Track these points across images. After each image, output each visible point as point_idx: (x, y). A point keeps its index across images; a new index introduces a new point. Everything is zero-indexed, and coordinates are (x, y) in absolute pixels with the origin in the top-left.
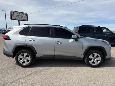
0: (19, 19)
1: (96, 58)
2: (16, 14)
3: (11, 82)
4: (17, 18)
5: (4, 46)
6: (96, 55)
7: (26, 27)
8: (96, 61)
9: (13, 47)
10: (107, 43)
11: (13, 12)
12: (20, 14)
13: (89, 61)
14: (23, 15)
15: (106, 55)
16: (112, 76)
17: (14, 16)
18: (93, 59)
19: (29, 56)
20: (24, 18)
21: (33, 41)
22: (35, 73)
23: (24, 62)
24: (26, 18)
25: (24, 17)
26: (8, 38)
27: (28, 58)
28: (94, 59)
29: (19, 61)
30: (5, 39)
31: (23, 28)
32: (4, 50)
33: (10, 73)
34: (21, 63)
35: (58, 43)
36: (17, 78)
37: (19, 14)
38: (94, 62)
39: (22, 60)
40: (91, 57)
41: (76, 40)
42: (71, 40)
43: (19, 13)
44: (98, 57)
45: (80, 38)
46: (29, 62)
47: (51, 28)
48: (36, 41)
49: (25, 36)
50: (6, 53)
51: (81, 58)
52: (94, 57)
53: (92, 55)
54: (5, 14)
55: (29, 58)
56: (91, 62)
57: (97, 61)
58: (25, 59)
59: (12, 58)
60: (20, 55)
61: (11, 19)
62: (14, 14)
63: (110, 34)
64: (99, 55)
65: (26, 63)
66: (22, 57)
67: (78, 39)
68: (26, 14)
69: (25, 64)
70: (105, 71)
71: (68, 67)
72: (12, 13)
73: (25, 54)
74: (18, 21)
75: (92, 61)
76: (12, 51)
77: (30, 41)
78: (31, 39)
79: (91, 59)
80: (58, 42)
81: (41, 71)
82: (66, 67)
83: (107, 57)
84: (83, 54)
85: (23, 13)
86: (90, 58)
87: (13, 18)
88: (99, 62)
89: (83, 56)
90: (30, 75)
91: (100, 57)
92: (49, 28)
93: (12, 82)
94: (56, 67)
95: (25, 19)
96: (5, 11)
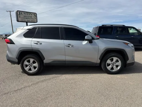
0: (27, 21)
1: (115, 63)
2: (23, 15)
3: (15, 91)
4: (25, 19)
5: (7, 52)
6: (115, 59)
7: (31, 28)
8: (115, 66)
9: (18, 53)
10: (129, 45)
11: (20, 13)
12: (28, 14)
13: (107, 67)
14: (31, 16)
15: (128, 59)
16: (132, 84)
17: (21, 17)
18: (111, 65)
19: (36, 62)
20: (32, 20)
21: (40, 44)
22: (43, 81)
23: (30, 69)
24: (35, 18)
25: (33, 18)
26: (11, 42)
27: (34, 65)
28: (113, 64)
29: (25, 68)
30: (8, 43)
31: (28, 29)
32: (7, 56)
33: (15, 81)
34: (27, 71)
35: (69, 46)
36: (23, 86)
37: (26, 15)
38: (112, 68)
39: (28, 67)
40: (109, 61)
41: (90, 41)
42: (85, 42)
43: (26, 13)
44: (118, 62)
45: (95, 40)
46: (36, 69)
47: (61, 28)
48: (43, 44)
49: (31, 39)
50: (9, 59)
51: (96, 64)
52: (113, 62)
53: (110, 60)
54: (11, 15)
55: (36, 65)
56: (109, 68)
57: (117, 66)
58: (31, 65)
59: (17, 65)
60: (26, 61)
61: (18, 21)
62: (21, 15)
63: (138, 35)
64: (119, 60)
65: (33, 71)
66: (27, 63)
67: (93, 41)
68: (35, 15)
69: (31, 72)
70: (126, 77)
71: (82, 74)
72: (18, 14)
73: (32, 60)
74: (26, 23)
75: (111, 66)
76: (16, 57)
77: (36, 44)
78: (37, 42)
79: (109, 65)
80: (69, 44)
81: (50, 79)
82: (80, 75)
83: (128, 62)
84: (100, 59)
85: (31, 13)
86: (107, 63)
87: (19, 20)
88: (119, 68)
89: (99, 61)
90: (37, 83)
91: (120, 62)
92: (58, 28)
93: (17, 91)
94: (68, 75)
95: (34, 20)
96: (10, 11)
